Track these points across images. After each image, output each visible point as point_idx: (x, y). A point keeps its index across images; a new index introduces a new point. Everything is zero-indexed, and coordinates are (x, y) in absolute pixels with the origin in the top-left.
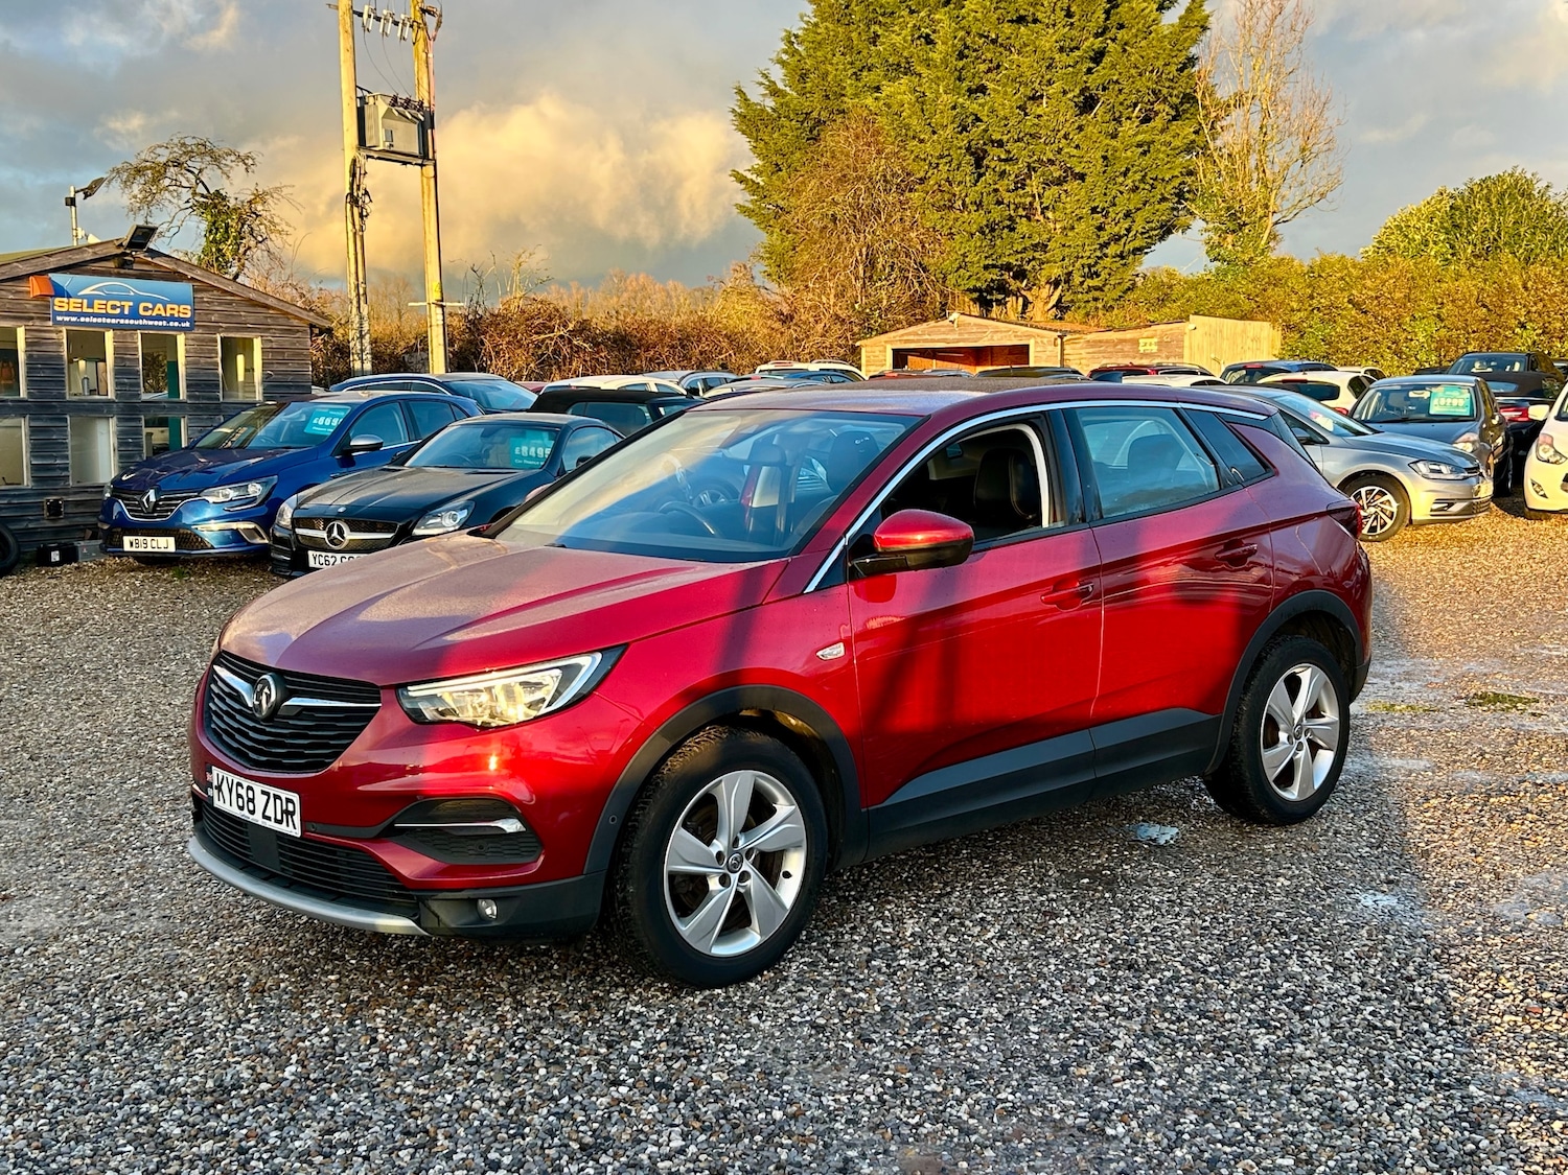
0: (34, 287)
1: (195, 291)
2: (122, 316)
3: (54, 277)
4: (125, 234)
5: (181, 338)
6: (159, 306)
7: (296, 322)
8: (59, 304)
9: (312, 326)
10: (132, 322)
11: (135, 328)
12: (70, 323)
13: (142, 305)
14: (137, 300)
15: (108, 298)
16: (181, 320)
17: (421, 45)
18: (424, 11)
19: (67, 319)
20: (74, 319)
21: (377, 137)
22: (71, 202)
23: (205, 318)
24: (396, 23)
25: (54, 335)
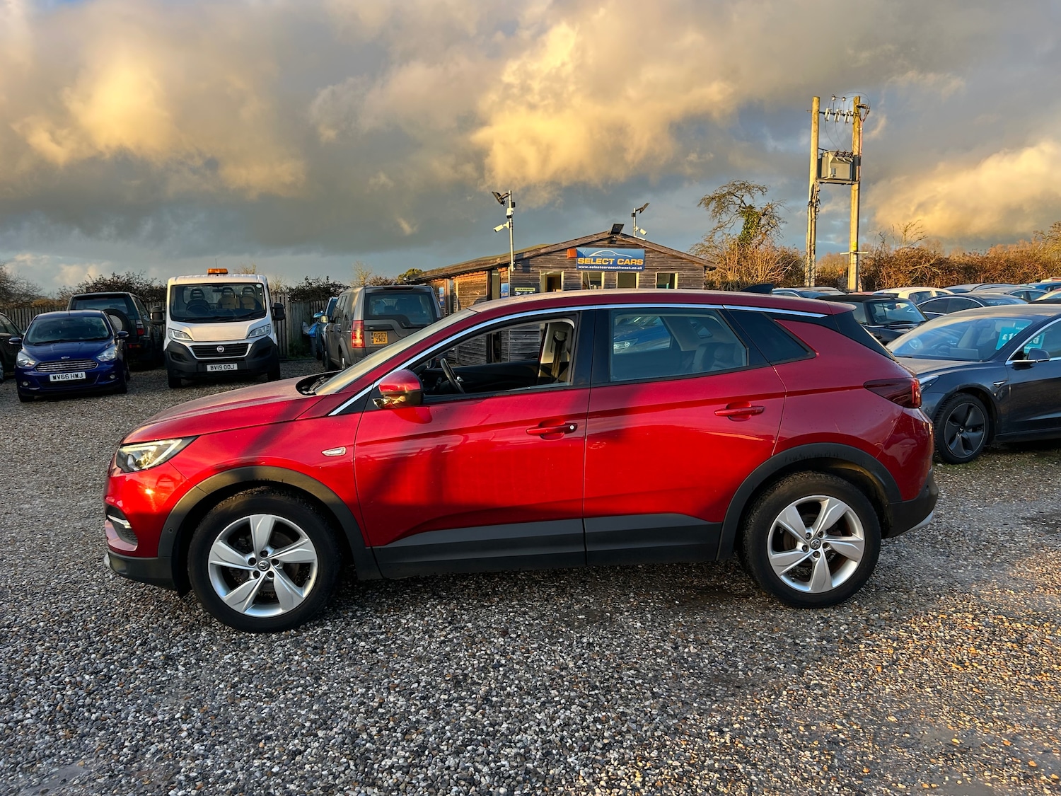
0: (569, 254)
1: (646, 252)
2: (609, 265)
3: (578, 249)
4: (610, 229)
5: (638, 275)
6: (627, 260)
7: (697, 265)
8: (580, 260)
9: (705, 267)
10: (613, 268)
11: (615, 270)
12: (585, 269)
13: (619, 260)
14: (617, 258)
15: (603, 257)
16: (637, 266)
17: (856, 124)
18: (859, 107)
19: (583, 267)
20: (586, 267)
21: (828, 172)
22: (634, 215)
23: (649, 265)
24: (844, 115)
25: (577, 275)
